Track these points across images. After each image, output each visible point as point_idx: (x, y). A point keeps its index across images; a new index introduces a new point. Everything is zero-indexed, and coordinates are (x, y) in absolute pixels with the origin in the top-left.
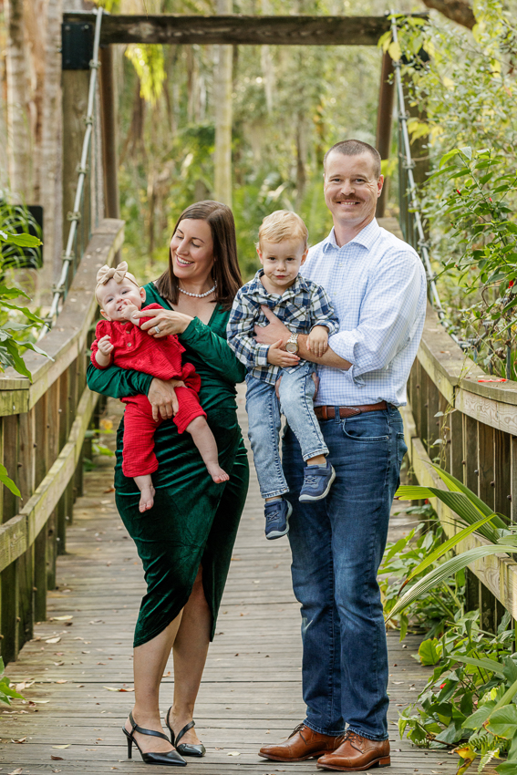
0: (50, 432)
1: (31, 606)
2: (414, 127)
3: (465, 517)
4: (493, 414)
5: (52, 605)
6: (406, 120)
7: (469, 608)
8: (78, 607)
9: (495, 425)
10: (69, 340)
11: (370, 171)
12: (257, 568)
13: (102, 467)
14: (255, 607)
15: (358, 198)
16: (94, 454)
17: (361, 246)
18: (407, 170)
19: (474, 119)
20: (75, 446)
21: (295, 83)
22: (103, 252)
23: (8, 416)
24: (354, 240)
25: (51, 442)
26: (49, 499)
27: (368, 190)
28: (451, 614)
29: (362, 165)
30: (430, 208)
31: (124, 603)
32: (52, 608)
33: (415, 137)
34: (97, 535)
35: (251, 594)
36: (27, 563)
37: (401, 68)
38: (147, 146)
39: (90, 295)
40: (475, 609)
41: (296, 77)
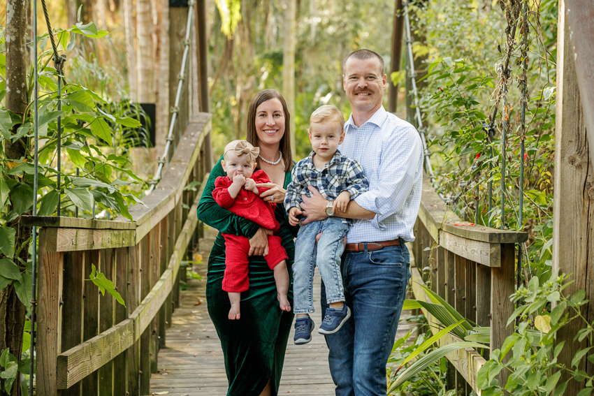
0: (154, 261)
1: (138, 384)
2: (417, 49)
3: (444, 323)
4: (464, 248)
5: (154, 384)
6: (411, 43)
7: (449, 388)
8: (173, 386)
9: (465, 256)
10: (167, 196)
11: (378, 71)
12: (301, 359)
13: (194, 287)
14: (298, 386)
15: (370, 90)
16: (188, 278)
17: (374, 124)
18: (411, 79)
19: (457, 42)
20: (173, 271)
21: (340, 22)
22: (196, 135)
23: (119, 248)
24: (370, 121)
25: (154, 268)
26: (152, 309)
27: (377, 84)
28: (436, 392)
29: (371, 66)
30: (426, 105)
31: (205, 383)
32: (154, 386)
33: (417, 55)
34: (188, 334)
35: (296, 377)
36: (135, 353)
37: (408, 6)
38: (235, 65)
39: (185, 165)
40: (453, 388)
41: (340, 18)
